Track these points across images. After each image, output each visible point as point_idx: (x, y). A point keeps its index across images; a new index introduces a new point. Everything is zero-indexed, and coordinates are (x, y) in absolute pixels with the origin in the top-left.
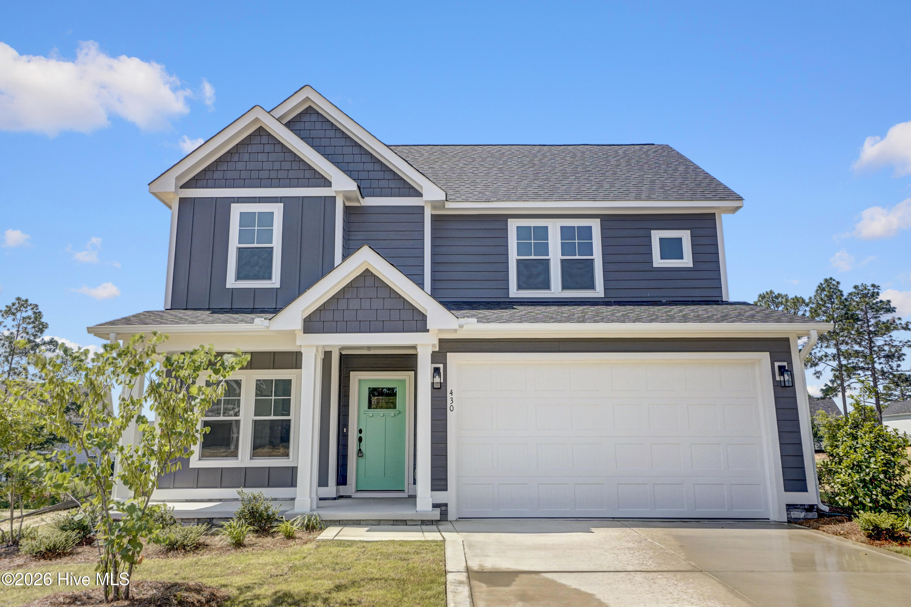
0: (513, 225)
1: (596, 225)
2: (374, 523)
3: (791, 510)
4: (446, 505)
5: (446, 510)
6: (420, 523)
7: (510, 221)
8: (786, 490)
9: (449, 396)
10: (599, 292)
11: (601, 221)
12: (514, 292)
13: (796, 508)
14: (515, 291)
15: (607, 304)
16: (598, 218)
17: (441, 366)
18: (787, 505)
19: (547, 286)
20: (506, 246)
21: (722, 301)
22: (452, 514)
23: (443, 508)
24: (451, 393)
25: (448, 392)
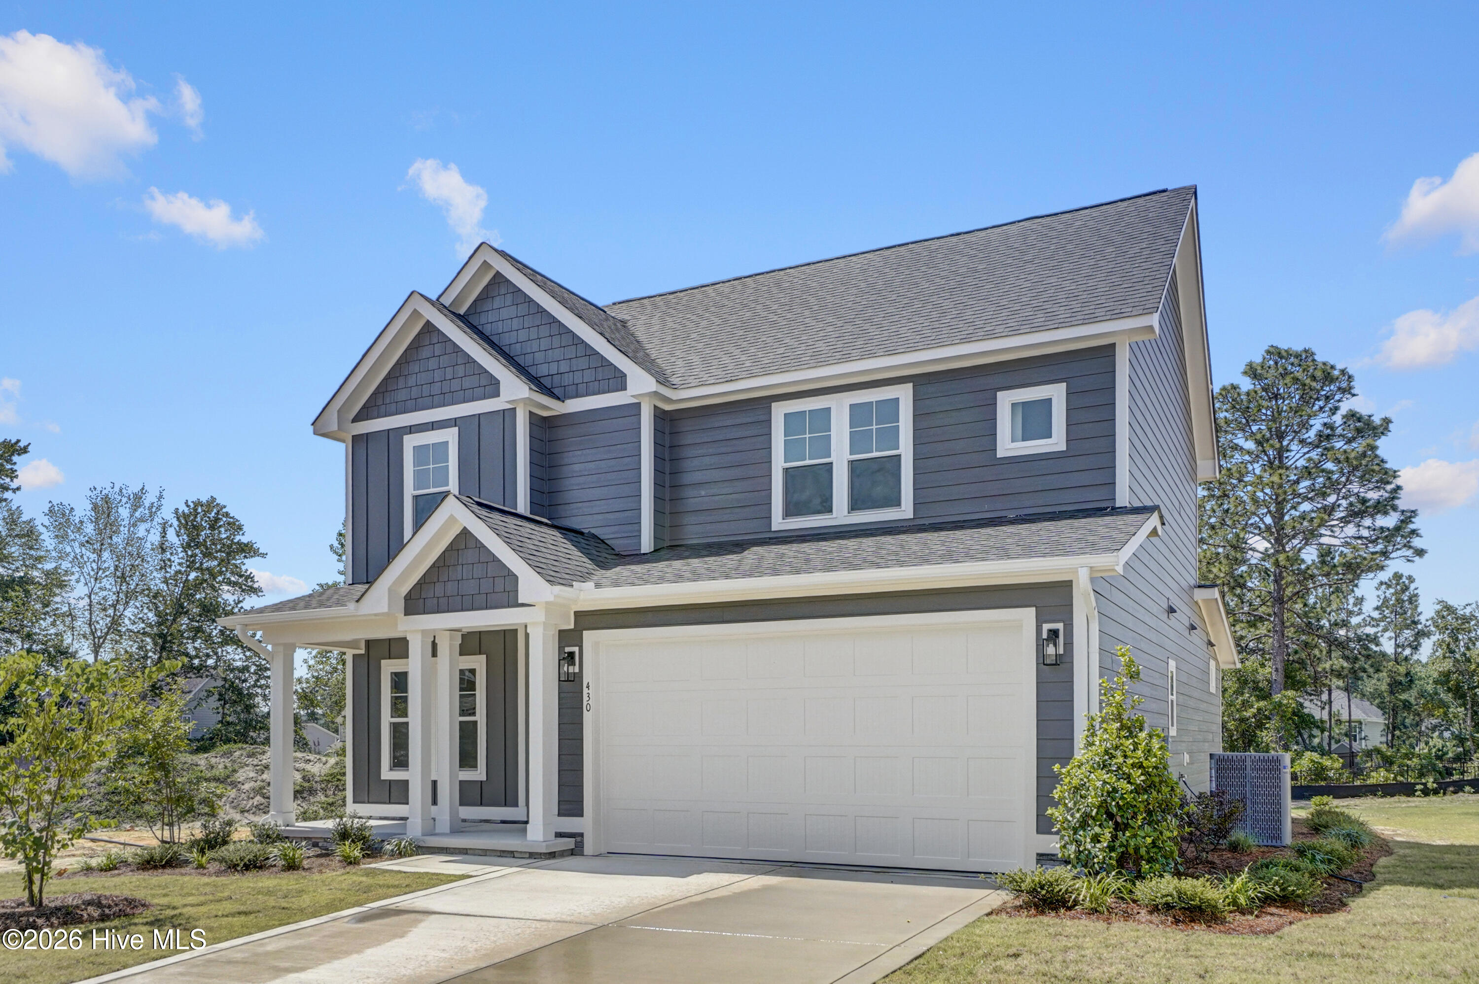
0: (779, 411)
1: (904, 394)
2: (480, 852)
3: (1043, 862)
4: (581, 835)
5: (582, 842)
6: (527, 855)
7: (774, 405)
8: (1038, 832)
9: (585, 691)
10: (906, 510)
11: (914, 386)
12: (779, 522)
13: (1052, 860)
14: (780, 520)
15: (922, 529)
16: (910, 382)
17: (576, 649)
18: (1038, 854)
19: (826, 507)
20: (768, 448)
21: (1114, 508)
22: (588, 848)
23: (579, 839)
24: (588, 687)
25: (585, 685)
